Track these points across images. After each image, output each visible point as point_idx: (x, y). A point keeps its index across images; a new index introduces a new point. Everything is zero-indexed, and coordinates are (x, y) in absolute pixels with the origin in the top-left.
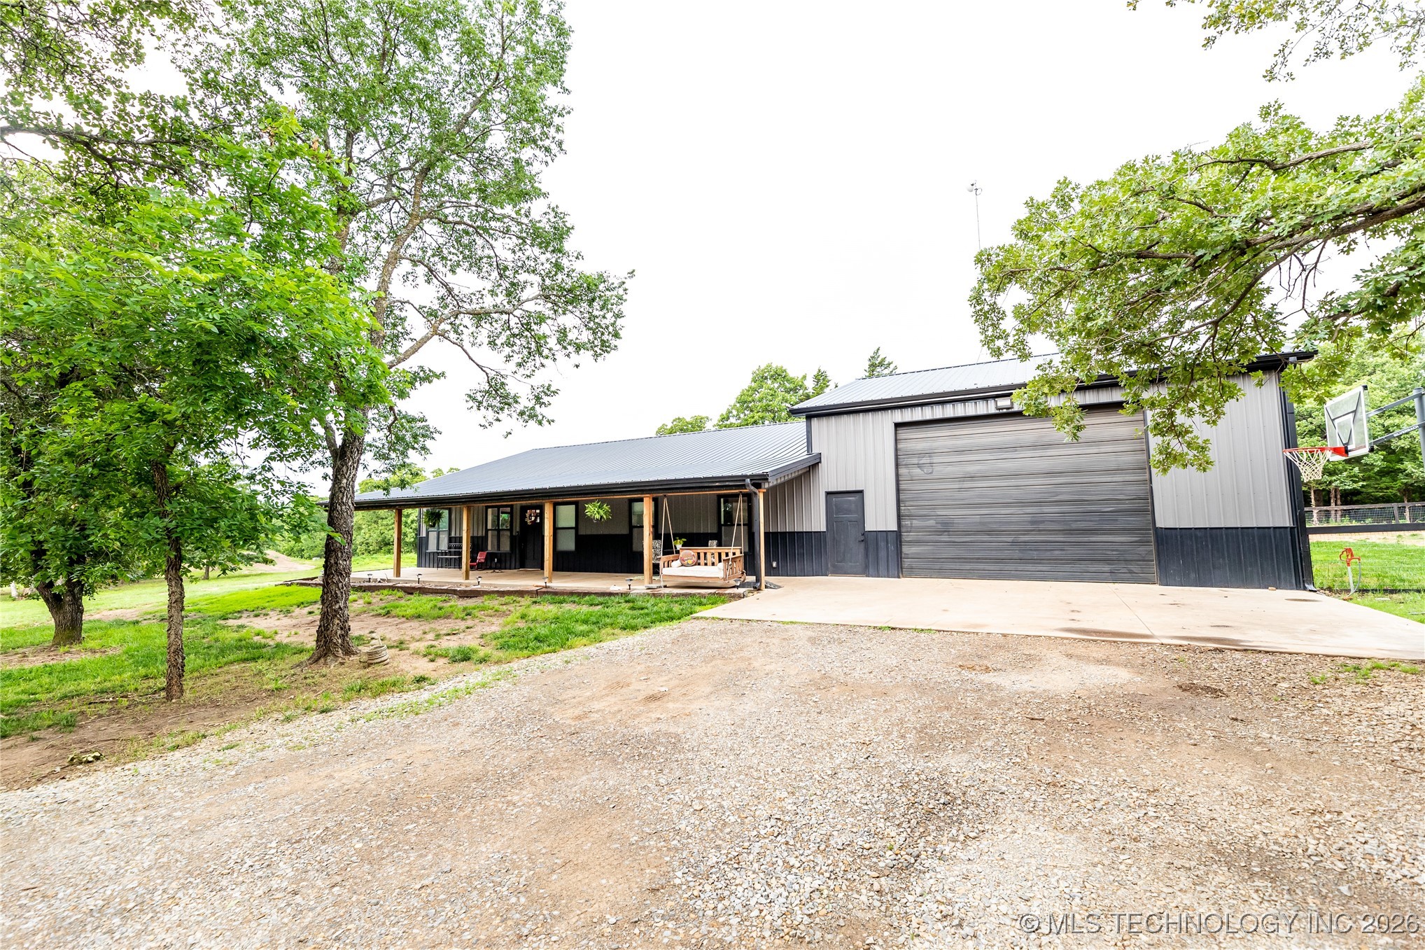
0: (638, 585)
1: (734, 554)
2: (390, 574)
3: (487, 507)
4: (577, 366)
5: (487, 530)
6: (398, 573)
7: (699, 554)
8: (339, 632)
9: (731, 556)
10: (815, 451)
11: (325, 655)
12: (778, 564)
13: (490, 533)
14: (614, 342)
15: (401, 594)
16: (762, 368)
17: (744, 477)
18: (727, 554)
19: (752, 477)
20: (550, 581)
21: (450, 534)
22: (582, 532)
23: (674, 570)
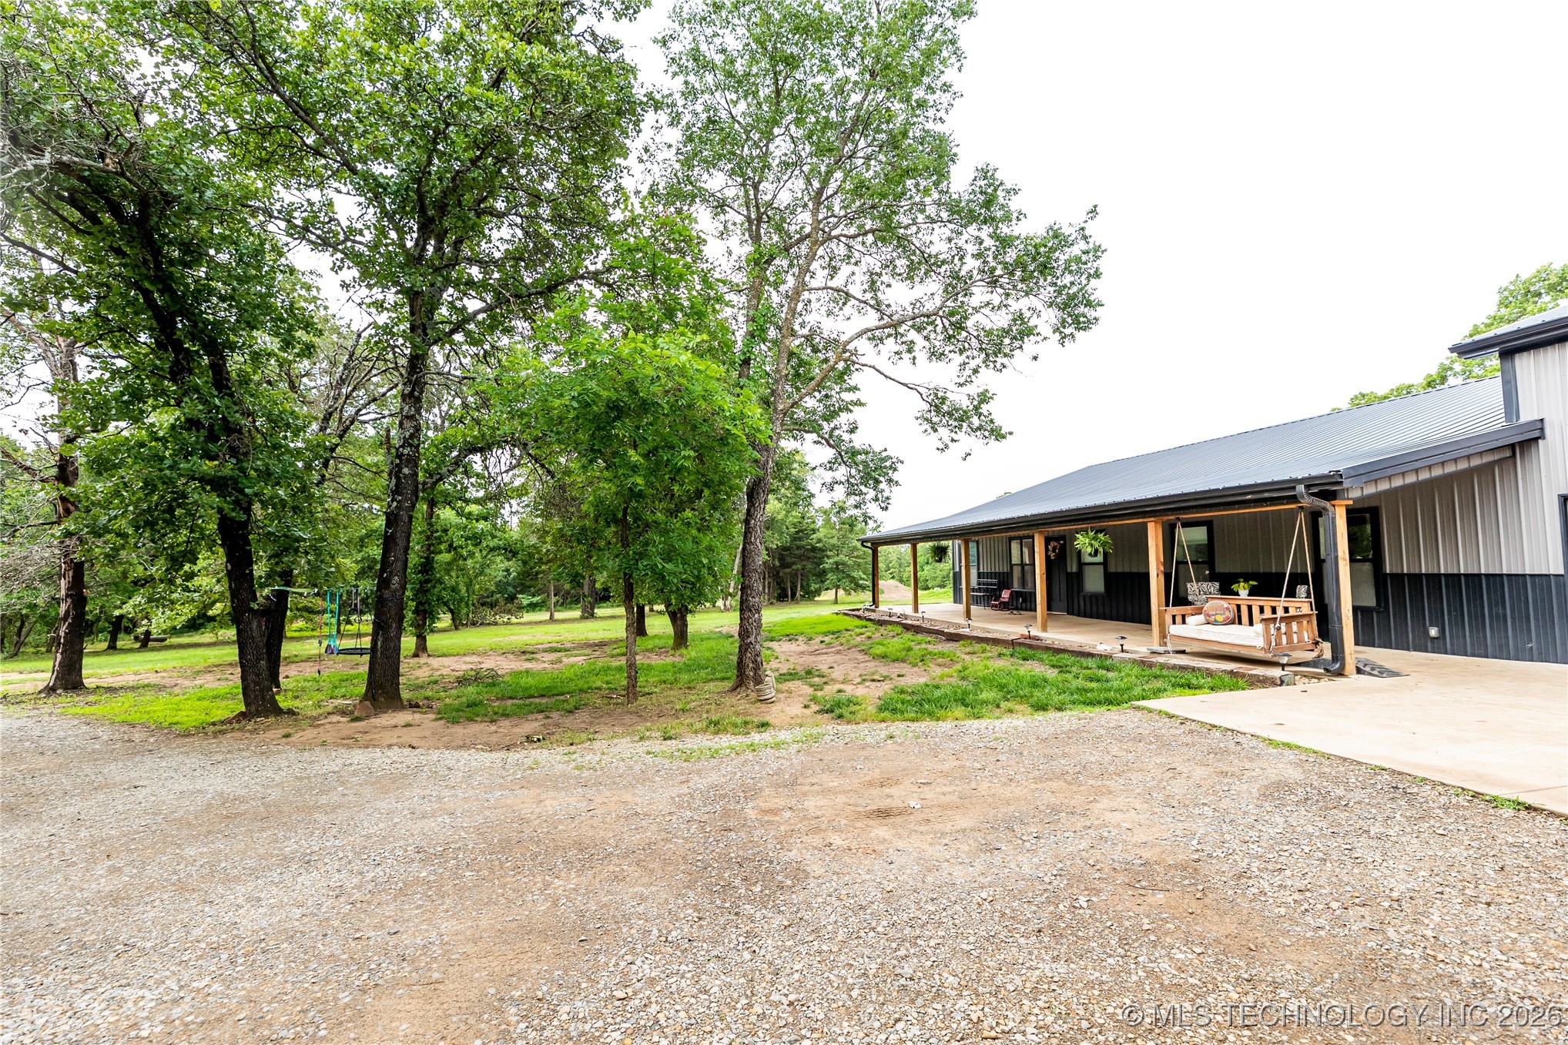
0: (1138, 644)
1: (1286, 610)
2: (908, 610)
3: (1011, 539)
4: (1035, 358)
5: (1012, 566)
6: (916, 610)
7: (1239, 607)
8: (751, 665)
9: (1280, 613)
10: (1527, 415)
11: (740, 685)
12: (1442, 631)
13: (1015, 568)
14: (1091, 313)
15: (899, 629)
16: (1524, 277)
17: (1292, 483)
18: (1274, 610)
19: (1310, 483)
20: (1044, 629)
21: (978, 569)
22: (1112, 569)
23: (1194, 628)
